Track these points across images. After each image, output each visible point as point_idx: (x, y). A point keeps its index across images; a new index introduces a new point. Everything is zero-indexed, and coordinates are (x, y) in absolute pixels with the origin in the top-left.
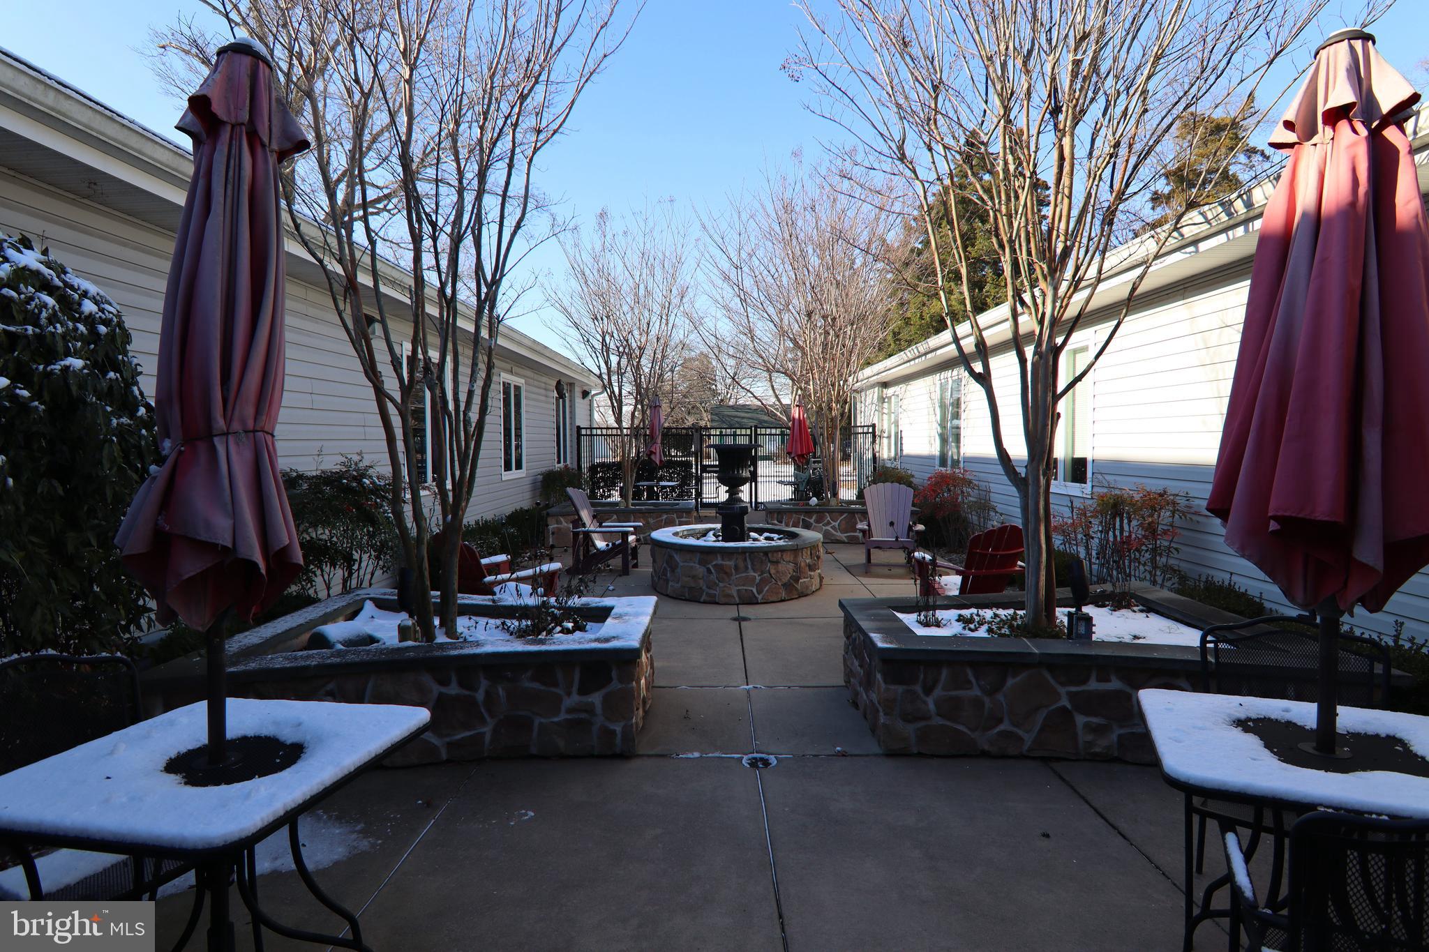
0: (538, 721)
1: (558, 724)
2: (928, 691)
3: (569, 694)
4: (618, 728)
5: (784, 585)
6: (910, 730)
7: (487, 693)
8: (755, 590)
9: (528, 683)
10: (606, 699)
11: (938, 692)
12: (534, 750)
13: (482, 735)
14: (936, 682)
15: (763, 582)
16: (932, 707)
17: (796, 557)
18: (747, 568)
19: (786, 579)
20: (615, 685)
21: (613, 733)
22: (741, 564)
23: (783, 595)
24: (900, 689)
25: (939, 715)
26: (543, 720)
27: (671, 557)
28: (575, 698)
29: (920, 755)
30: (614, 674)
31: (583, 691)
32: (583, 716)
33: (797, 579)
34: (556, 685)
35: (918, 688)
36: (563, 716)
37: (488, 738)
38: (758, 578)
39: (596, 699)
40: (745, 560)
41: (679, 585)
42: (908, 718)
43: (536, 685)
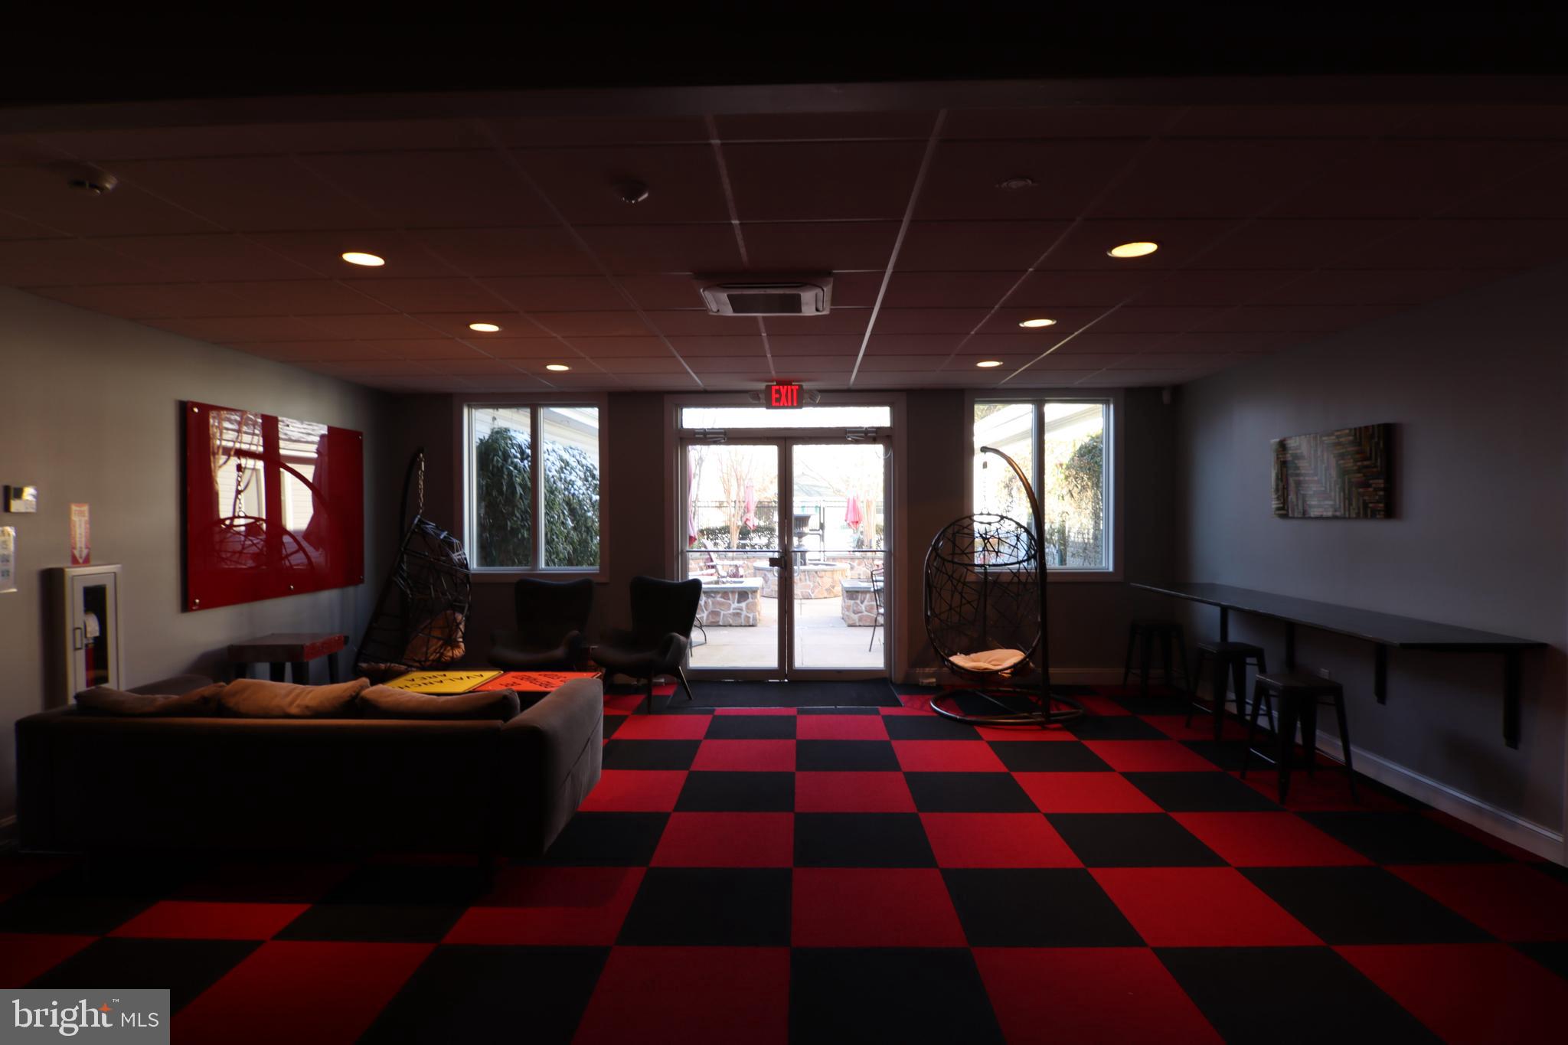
0: (722, 612)
1: (730, 614)
2: (862, 602)
3: (733, 603)
4: (751, 615)
5: (826, 590)
6: (856, 617)
7: (705, 602)
8: (810, 591)
9: (719, 598)
10: (747, 605)
11: (866, 603)
12: (721, 623)
13: (703, 617)
14: (865, 599)
15: (815, 587)
16: (864, 609)
17: (833, 574)
18: (806, 580)
19: (827, 587)
20: (750, 600)
21: (749, 617)
22: (803, 578)
23: (826, 595)
24: (852, 602)
25: (866, 611)
26: (725, 613)
27: (765, 575)
28: (736, 605)
29: (860, 626)
30: (750, 596)
31: (739, 602)
32: (739, 611)
33: (833, 587)
34: (729, 599)
35: (859, 602)
36: (731, 611)
37: (705, 618)
38: (812, 586)
39: (743, 605)
40: (805, 575)
41: (769, 590)
42: (855, 612)
43: (723, 600)
